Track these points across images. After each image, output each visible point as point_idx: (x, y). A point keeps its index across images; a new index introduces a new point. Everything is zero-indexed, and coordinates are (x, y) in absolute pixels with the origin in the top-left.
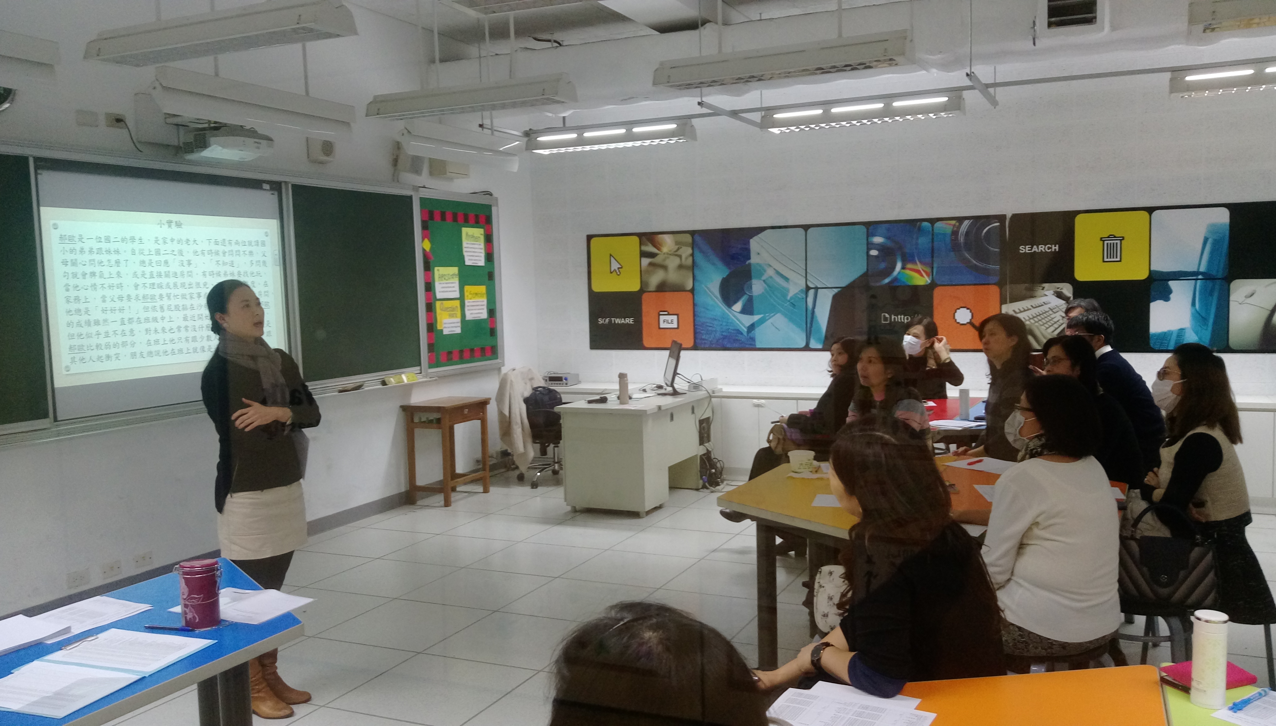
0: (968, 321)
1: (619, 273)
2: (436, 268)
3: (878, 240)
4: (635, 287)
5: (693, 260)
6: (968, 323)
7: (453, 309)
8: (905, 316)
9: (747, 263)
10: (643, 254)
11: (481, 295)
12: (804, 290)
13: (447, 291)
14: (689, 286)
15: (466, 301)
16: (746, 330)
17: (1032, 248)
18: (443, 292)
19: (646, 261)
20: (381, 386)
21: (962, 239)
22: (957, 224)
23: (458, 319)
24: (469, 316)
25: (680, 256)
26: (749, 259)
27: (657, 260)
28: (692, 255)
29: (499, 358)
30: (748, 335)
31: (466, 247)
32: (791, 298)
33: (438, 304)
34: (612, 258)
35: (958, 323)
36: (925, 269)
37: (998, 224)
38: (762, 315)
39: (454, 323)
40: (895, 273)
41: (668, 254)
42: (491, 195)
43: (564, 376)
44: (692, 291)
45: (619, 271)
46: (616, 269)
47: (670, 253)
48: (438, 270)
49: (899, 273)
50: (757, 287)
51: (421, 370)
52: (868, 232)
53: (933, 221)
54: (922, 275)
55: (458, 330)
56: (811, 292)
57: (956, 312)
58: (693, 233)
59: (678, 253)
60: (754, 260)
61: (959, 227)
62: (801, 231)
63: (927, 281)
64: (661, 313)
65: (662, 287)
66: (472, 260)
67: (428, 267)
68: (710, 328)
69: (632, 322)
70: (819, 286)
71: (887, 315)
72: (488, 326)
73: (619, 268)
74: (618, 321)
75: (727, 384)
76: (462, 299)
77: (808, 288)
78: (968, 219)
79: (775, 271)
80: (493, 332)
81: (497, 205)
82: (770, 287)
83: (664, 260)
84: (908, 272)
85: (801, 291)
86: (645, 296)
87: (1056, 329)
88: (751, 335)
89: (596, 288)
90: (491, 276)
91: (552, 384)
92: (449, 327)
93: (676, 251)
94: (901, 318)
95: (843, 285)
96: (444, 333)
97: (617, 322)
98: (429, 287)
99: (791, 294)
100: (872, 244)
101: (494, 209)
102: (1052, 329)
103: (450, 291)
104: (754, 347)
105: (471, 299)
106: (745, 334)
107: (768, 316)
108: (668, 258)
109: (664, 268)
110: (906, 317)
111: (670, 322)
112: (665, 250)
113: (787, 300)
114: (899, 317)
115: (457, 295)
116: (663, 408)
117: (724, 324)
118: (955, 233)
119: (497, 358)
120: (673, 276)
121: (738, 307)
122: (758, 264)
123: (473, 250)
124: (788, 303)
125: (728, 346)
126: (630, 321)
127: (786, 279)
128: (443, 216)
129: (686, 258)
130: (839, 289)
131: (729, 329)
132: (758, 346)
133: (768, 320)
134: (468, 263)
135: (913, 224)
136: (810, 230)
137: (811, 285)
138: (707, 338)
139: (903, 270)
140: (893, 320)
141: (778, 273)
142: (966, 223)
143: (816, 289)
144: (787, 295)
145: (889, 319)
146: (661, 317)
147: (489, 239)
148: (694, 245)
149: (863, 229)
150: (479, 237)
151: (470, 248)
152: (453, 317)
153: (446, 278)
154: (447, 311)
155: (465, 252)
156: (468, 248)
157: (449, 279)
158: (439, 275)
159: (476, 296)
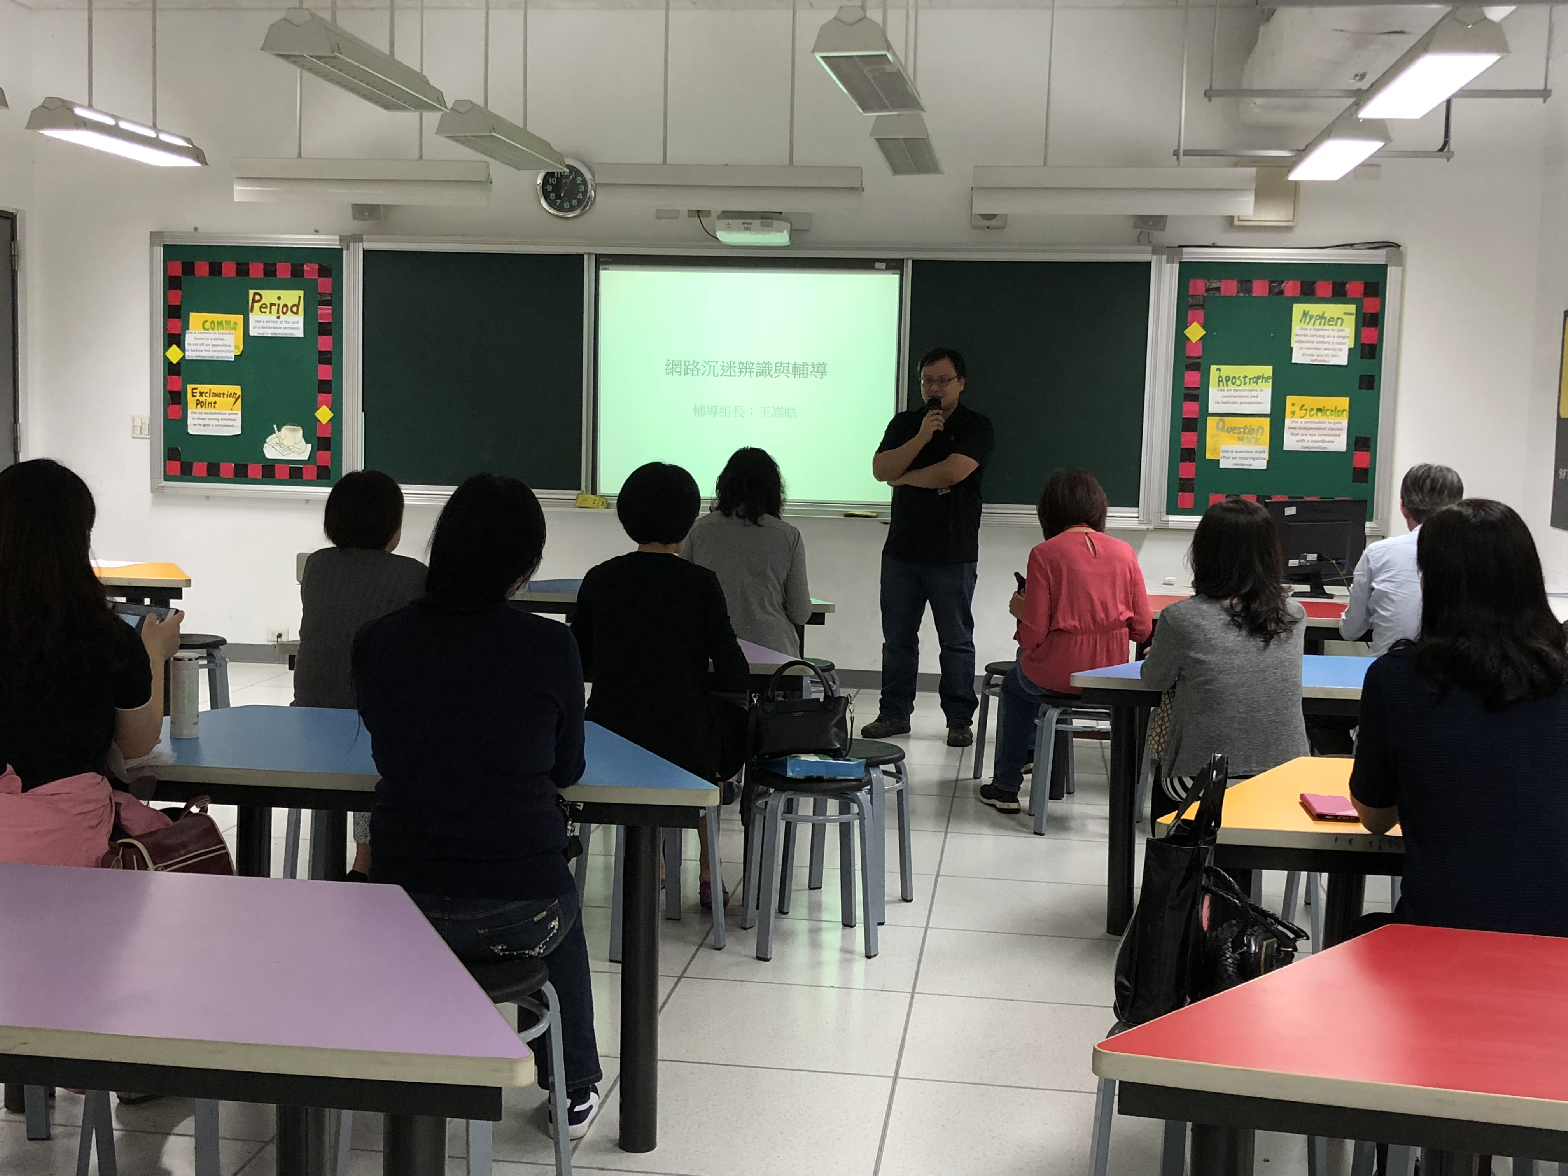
2: (1213, 368)
7: (1251, 431)
11: (1335, 411)
13: (1237, 403)
15: (1288, 422)
18: (1227, 403)
23: (1263, 447)
24: (1291, 443)
31: (1297, 335)
33: (1211, 422)
39: (1249, 452)
42: (1399, 246)
48: (1219, 370)
51: (1138, 513)
55: (1262, 464)
66: (1312, 355)
67: (1189, 366)
72: (1349, 464)
76: (1277, 418)
80: (1361, 475)
81: (1405, 263)
90: (1367, 381)
92: (1235, 458)
96: (1224, 466)
98: (1188, 395)
101: (1392, 273)
103: (1241, 403)
105: (1302, 417)
115: (1267, 409)
123: (1321, 339)
134: (1297, 358)
147: (1370, 321)
150: (1338, 318)
151: (1313, 336)
152: (1250, 443)
153: (1238, 382)
154: (1235, 433)
155: (1296, 342)
156: (1305, 335)
157: (1245, 383)
158: (1220, 376)
159: (1319, 414)
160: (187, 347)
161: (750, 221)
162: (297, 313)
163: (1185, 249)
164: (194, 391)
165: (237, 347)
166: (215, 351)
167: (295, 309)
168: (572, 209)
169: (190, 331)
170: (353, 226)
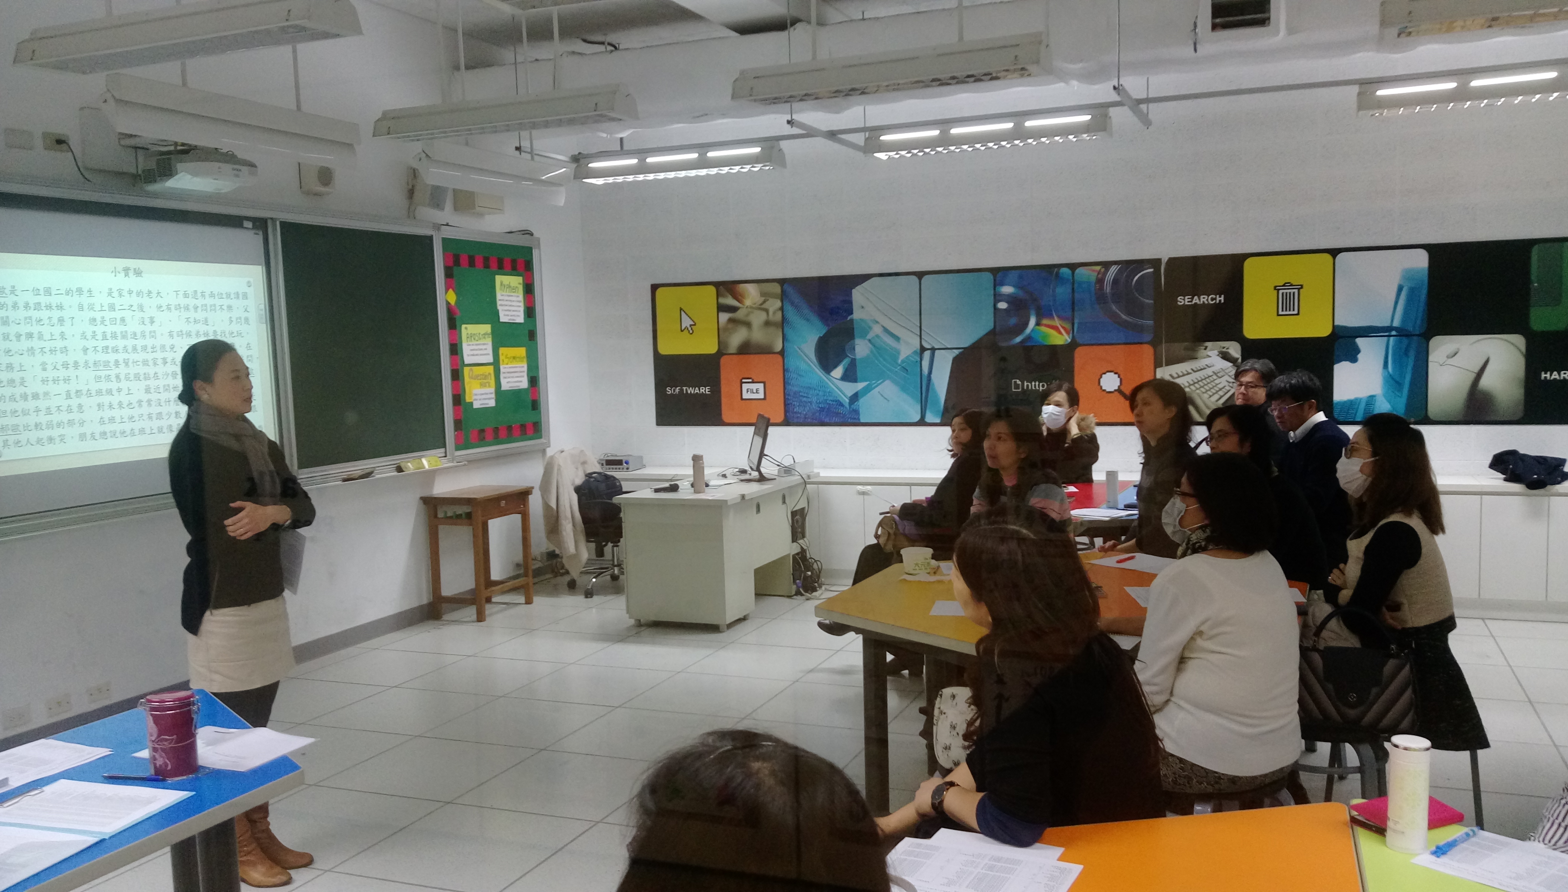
0: (1117, 388)
1: (691, 332)
2: (464, 326)
3: (1007, 290)
4: (711, 348)
5: (783, 316)
6: (1115, 390)
7: (485, 377)
8: (1039, 382)
9: (849, 318)
10: (721, 308)
11: (520, 359)
12: (919, 351)
13: (477, 355)
14: (778, 347)
15: (501, 367)
16: (847, 401)
17: (1192, 299)
18: (473, 355)
19: (724, 317)
20: (396, 473)
21: (1108, 289)
22: (1103, 270)
23: (492, 389)
24: (505, 385)
25: (767, 311)
26: (851, 312)
27: (739, 315)
28: (782, 309)
29: (543, 437)
30: (850, 407)
31: (500, 300)
32: (903, 361)
33: (466, 370)
34: (682, 313)
35: (1104, 390)
36: (1064, 325)
37: (1152, 270)
38: (868, 383)
39: (487, 394)
40: (1028, 330)
41: (751, 307)
42: (532, 235)
43: (624, 459)
44: (782, 353)
45: (692, 329)
46: (688, 326)
47: (754, 306)
48: (466, 328)
49: (1033, 330)
50: (861, 348)
51: (446, 452)
52: (995, 280)
53: (1073, 267)
54: (1060, 333)
55: (492, 403)
56: (927, 354)
57: (1101, 377)
58: (782, 282)
59: (764, 306)
60: (857, 315)
61: (1105, 274)
62: (914, 279)
63: (1066, 340)
64: (744, 380)
65: (745, 349)
66: (508, 315)
67: (453, 325)
68: (805, 399)
69: (708, 391)
70: (936, 347)
71: (1019, 382)
72: (529, 399)
73: (691, 325)
74: (691, 390)
75: (825, 467)
76: (496, 364)
77: (923, 349)
78: (1115, 264)
79: (883, 328)
80: (535, 405)
81: (539, 246)
82: (876, 347)
83: (748, 315)
84: (1043, 329)
85: (915, 352)
86: (724, 360)
87: (1221, 397)
88: (854, 407)
89: (664, 350)
90: (532, 335)
91: (609, 469)
92: (480, 400)
93: (761, 304)
94: (1035, 385)
95: (966, 344)
96: (475, 406)
97: (689, 392)
98: (455, 349)
99: (902, 357)
100: (1001, 295)
101: (535, 253)
102: (1216, 397)
103: (481, 355)
104: (857, 421)
105: (507, 364)
106: (847, 406)
107: (875, 383)
108: (752, 312)
109: (748, 325)
110: (1041, 384)
111: (755, 391)
112: (748, 302)
113: (897, 363)
114: (1033, 383)
115: (490, 359)
116: (747, 498)
117: (821, 393)
118: (1100, 281)
119: (541, 437)
120: (758, 335)
121: (838, 372)
122: (862, 320)
123: (510, 303)
124: (899, 368)
125: (827, 420)
126: (705, 390)
127: (897, 338)
128: (472, 262)
129: (774, 313)
130: (961, 350)
131: (827, 400)
132: (862, 421)
133: (874, 388)
134: (503, 319)
135: (1049, 271)
136: (926, 279)
137: (926, 346)
138: (800, 411)
139: (1037, 327)
140: (1025, 388)
141: (886, 330)
142: (1114, 269)
143: (933, 350)
144: (898, 358)
145: (1020, 387)
146: (743, 385)
147: (529, 290)
148: (783, 296)
149: (989, 276)
150: (517, 287)
151: (506, 300)
152: (486, 386)
153: (477, 338)
154: (478, 379)
155: (500, 305)
156: (503, 300)
157: (480, 339)
158: (467, 334)
159: (514, 361)
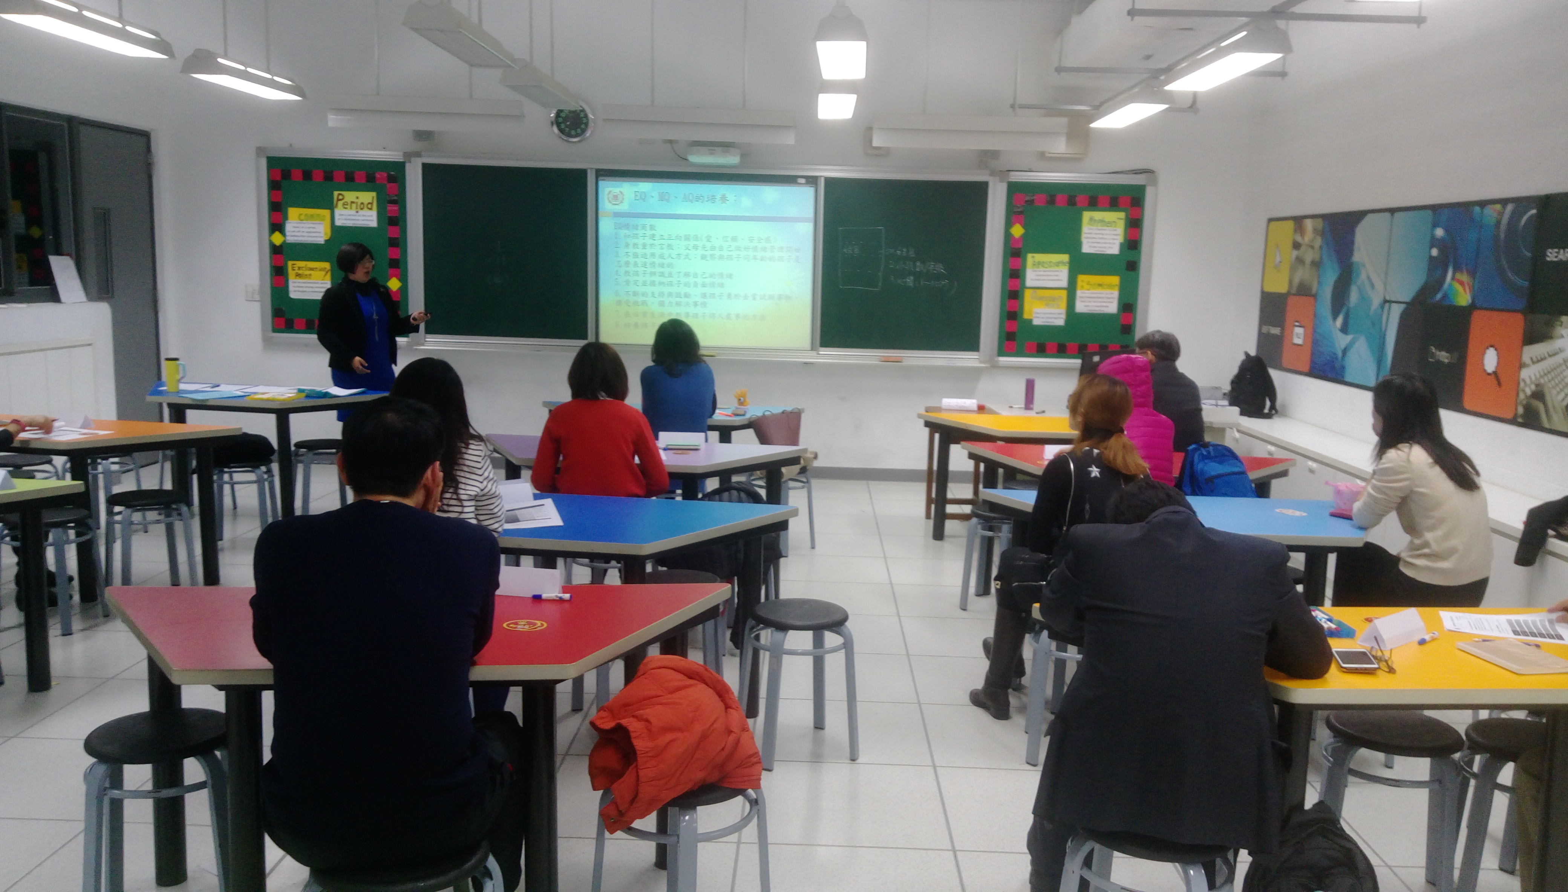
1: (1278, 269)
2: (1029, 256)
3: (1439, 233)
4: (1285, 287)
5: (1321, 255)
7: (1053, 299)
9: (1351, 261)
10: (1294, 245)
11: (1110, 286)
12: (1382, 303)
13: (1044, 280)
14: (1315, 289)
15: (1079, 293)
16: (1341, 353)
17: (1557, 253)
18: (1038, 280)
19: (1295, 253)
23: (1062, 311)
24: (1081, 307)
25: (1313, 249)
26: (1353, 255)
27: (1301, 252)
28: (1321, 248)
30: (1340, 363)
31: (1085, 233)
32: (1373, 314)
33: (1027, 293)
34: (1278, 249)
35: (1486, 369)
36: (1469, 281)
37: (1535, 211)
38: (1353, 336)
39: (1054, 314)
40: (1446, 285)
42: (1152, 173)
44: (1316, 296)
45: (1279, 266)
46: (1278, 263)
47: (1308, 244)
48: (1033, 257)
50: (1353, 296)
51: (978, 356)
52: (1433, 220)
54: (1465, 291)
55: (1060, 322)
56: (1387, 307)
57: (1484, 353)
58: (1322, 218)
59: (1313, 244)
60: (1357, 257)
61: (1502, 215)
62: (1389, 217)
63: (1468, 301)
64: (1295, 323)
65: (1300, 290)
66: (1095, 247)
67: (1014, 254)
68: (1321, 349)
70: (1393, 299)
71: (1434, 350)
72: (1118, 322)
73: (1280, 261)
76: (1072, 290)
77: (1386, 301)
79: (1367, 274)
80: (1127, 329)
81: (1157, 185)
82: (1363, 296)
83: (1304, 253)
84: (1455, 284)
85: (1380, 305)
86: (1289, 301)
88: (1343, 362)
89: (1267, 289)
90: (1132, 266)
92: (1043, 318)
93: (1312, 241)
94: (1443, 356)
95: (1409, 299)
96: (1035, 323)
97: (1271, 332)
98: (1013, 275)
99: (1373, 308)
100: (1435, 238)
101: (1149, 191)
103: (1048, 280)
104: (1341, 378)
105: (1088, 290)
106: (1341, 360)
107: (1356, 337)
108: (1306, 250)
109: (1304, 263)
110: (1447, 355)
111: (1301, 336)
112: (1306, 239)
113: (1370, 316)
114: (1442, 353)
115: (1064, 283)
117: (1329, 344)
120: (1307, 275)
121: (1340, 321)
122: (1357, 262)
123: (1101, 236)
124: (1369, 321)
125: (1329, 375)
126: (1279, 331)
127: (1373, 286)
128: (1051, 200)
129: (1317, 252)
130: (1405, 306)
131: (1331, 351)
132: (1345, 378)
133: (1356, 343)
134: (1086, 248)
136: (1394, 217)
137: (1387, 297)
138: (1318, 362)
139: (1452, 282)
140: (1437, 358)
141: (1369, 278)
142: (1496, 209)
143: (1390, 302)
144: (1370, 310)
146: (1294, 328)
147: (1134, 225)
148: (1322, 233)
149: (1430, 216)
150: (1113, 222)
151: (1096, 234)
152: (1053, 307)
153: (1047, 266)
154: (1043, 301)
155: (1085, 238)
156: (1091, 233)
157: (1052, 266)
158: (1034, 261)
159: (1100, 287)
160: (287, 234)
161: (713, 148)
162: (371, 209)
163: (1012, 173)
164: (294, 266)
165: (326, 234)
166: (309, 237)
167: (370, 206)
168: (576, 136)
169: (289, 221)
170: (413, 146)
